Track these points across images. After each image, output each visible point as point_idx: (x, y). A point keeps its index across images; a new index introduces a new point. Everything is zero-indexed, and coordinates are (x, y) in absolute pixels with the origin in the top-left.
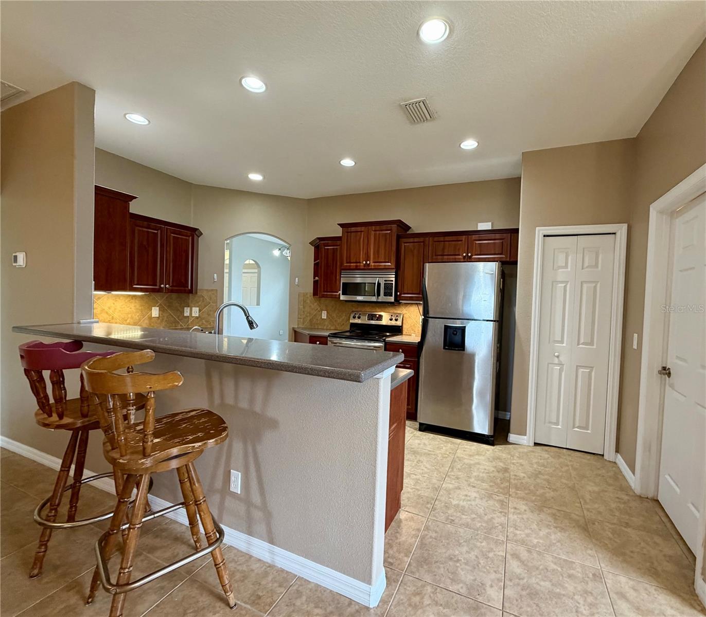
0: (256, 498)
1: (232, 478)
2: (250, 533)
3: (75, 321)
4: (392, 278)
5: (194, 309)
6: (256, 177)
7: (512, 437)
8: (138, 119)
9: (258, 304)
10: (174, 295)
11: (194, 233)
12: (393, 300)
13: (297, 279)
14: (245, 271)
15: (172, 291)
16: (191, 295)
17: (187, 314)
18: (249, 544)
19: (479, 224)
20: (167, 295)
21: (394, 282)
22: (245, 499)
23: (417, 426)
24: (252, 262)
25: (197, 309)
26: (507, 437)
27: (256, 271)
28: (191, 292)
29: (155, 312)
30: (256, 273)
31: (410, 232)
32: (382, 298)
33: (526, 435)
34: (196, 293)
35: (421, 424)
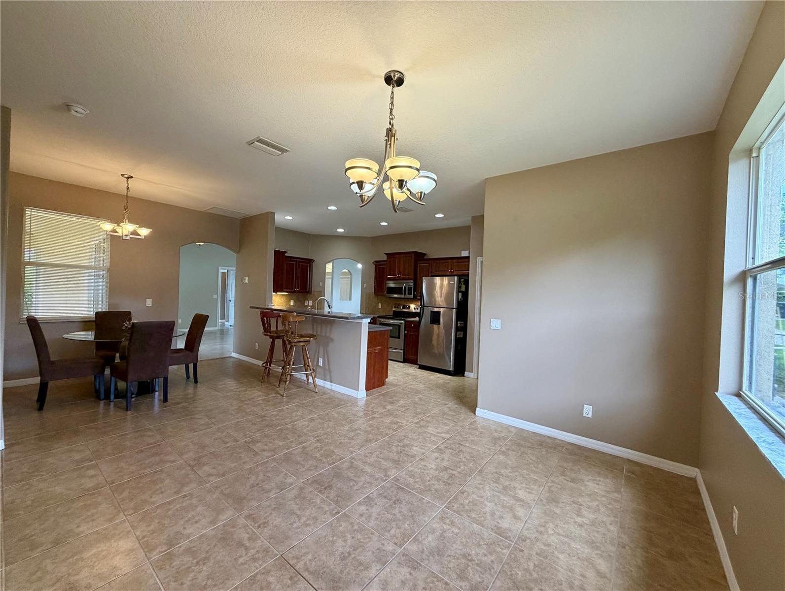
0: (327, 367)
1: (320, 360)
2: (325, 380)
3: (267, 305)
4: (412, 284)
5: (310, 301)
6: (341, 230)
7: (466, 374)
8: (288, 218)
9: (350, 300)
10: (300, 294)
11: (310, 261)
12: (412, 297)
13: (365, 284)
14: (342, 277)
15: (300, 292)
16: (308, 294)
17: (306, 304)
18: (324, 383)
19: (462, 252)
20: (297, 294)
21: (413, 287)
22: (324, 367)
23: (418, 366)
24: (347, 271)
25: (312, 301)
26: (464, 373)
27: (349, 276)
28: (308, 292)
29: (292, 303)
30: (349, 278)
31: (425, 258)
32: (407, 296)
33: (472, 372)
34: (311, 293)
35: (420, 365)
